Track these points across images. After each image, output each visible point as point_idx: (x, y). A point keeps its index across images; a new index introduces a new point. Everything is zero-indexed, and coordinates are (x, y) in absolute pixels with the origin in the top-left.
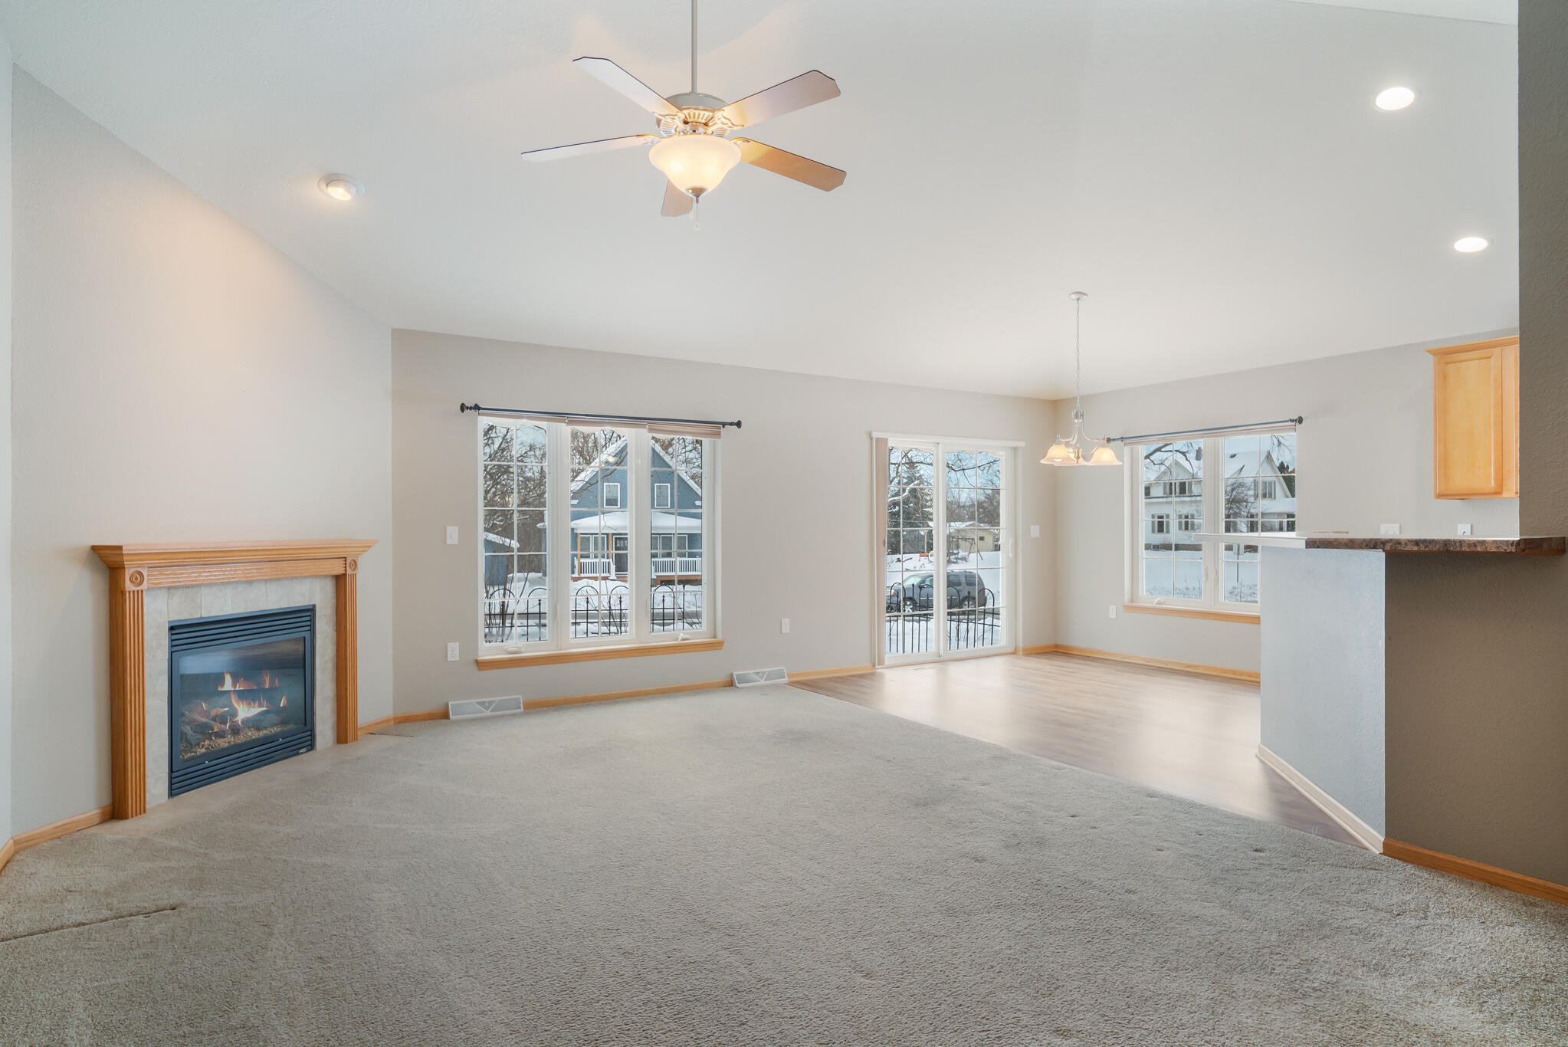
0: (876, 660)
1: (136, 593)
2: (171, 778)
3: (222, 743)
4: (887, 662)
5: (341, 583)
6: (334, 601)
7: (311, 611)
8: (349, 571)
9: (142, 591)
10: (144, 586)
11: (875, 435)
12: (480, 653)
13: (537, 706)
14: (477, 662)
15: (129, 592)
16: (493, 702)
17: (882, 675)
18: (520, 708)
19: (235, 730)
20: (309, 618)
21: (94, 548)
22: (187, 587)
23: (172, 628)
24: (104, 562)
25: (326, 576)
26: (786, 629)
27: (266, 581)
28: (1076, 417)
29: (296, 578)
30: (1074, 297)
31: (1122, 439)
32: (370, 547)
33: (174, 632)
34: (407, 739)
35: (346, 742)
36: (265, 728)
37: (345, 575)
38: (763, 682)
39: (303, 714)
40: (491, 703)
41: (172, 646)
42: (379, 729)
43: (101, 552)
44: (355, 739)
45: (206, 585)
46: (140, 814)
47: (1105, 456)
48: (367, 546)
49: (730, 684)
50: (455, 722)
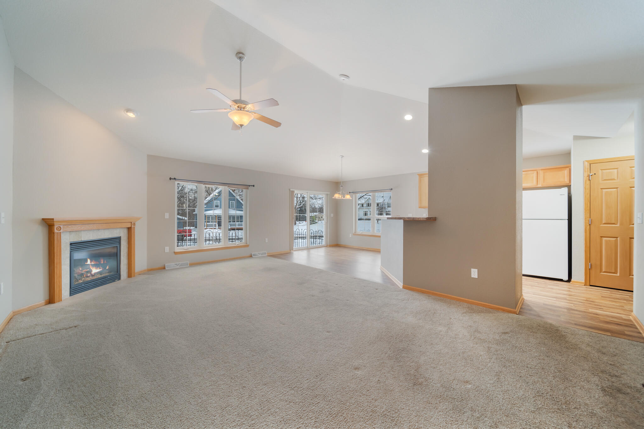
0: (291, 249)
1: (58, 233)
2: (70, 290)
3: (89, 279)
4: (294, 250)
5: (129, 229)
6: (127, 235)
7: (119, 238)
8: (132, 226)
9: (60, 233)
10: (61, 231)
11: (291, 190)
12: (176, 250)
13: (193, 265)
14: (174, 252)
15: (56, 233)
16: (180, 264)
17: (293, 253)
18: (188, 265)
19: (92, 276)
20: (119, 240)
21: (43, 219)
22: (76, 231)
23: (71, 244)
24: (47, 223)
25: (124, 228)
26: (267, 241)
27: (104, 229)
28: (341, 187)
29: (114, 228)
30: (341, 157)
31: (353, 192)
32: (139, 219)
33: (71, 245)
34: (152, 275)
35: (131, 277)
36: (103, 274)
37: (131, 227)
38: (260, 256)
39: (117, 268)
40: (179, 264)
41: (71, 249)
42: (141, 273)
43: (46, 220)
44: (134, 276)
45: (83, 231)
46: (60, 301)
47: (348, 197)
48: (138, 219)
49: (251, 256)
50: (167, 270)
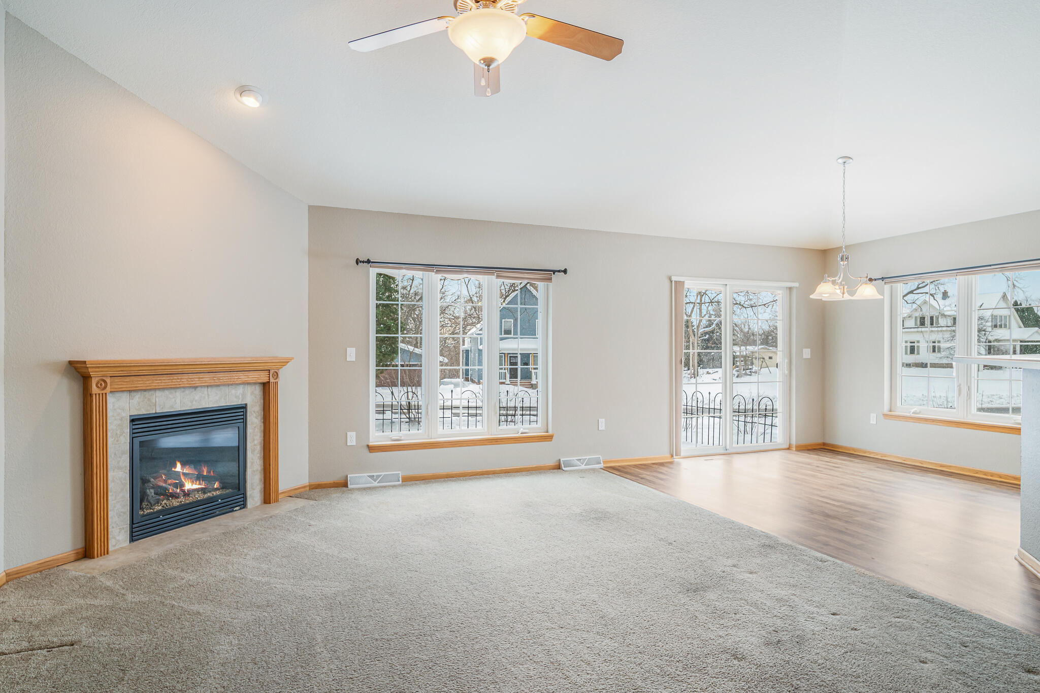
0: (674, 452)
1: (101, 395)
2: (132, 528)
3: (175, 503)
4: (683, 454)
5: (266, 387)
6: (262, 401)
7: (244, 407)
8: (272, 380)
9: (106, 394)
10: (108, 389)
11: (674, 279)
12: (371, 439)
13: (410, 480)
14: (368, 446)
15: (96, 394)
16: (381, 475)
17: (679, 464)
18: (399, 481)
19: (187, 494)
20: (242, 413)
21: (71, 363)
22: (145, 390)
23: (132, 421)
24: (78, 372)
25: (255, 384)
26: (602, 426)
27: (208, 386)
28: (842, 259)
29: (232, 385)
30: (841, 161)
31: (883, 279)
32: (288, 362)
33: (134, 423)
34: (312, 502)
35: (270, 503)
36: (210, 492)
37: (269, 382)
38: (583, 467)
39: (237, 481)
40: (378, 476)
41: (133, 433)
42: (296, 494)
43: (76, 365)
44: (277, 501)
45: (159, 389)
47: (868, 291)
48: (285, 362)
49: (558, 467)
50: (351, 490)
